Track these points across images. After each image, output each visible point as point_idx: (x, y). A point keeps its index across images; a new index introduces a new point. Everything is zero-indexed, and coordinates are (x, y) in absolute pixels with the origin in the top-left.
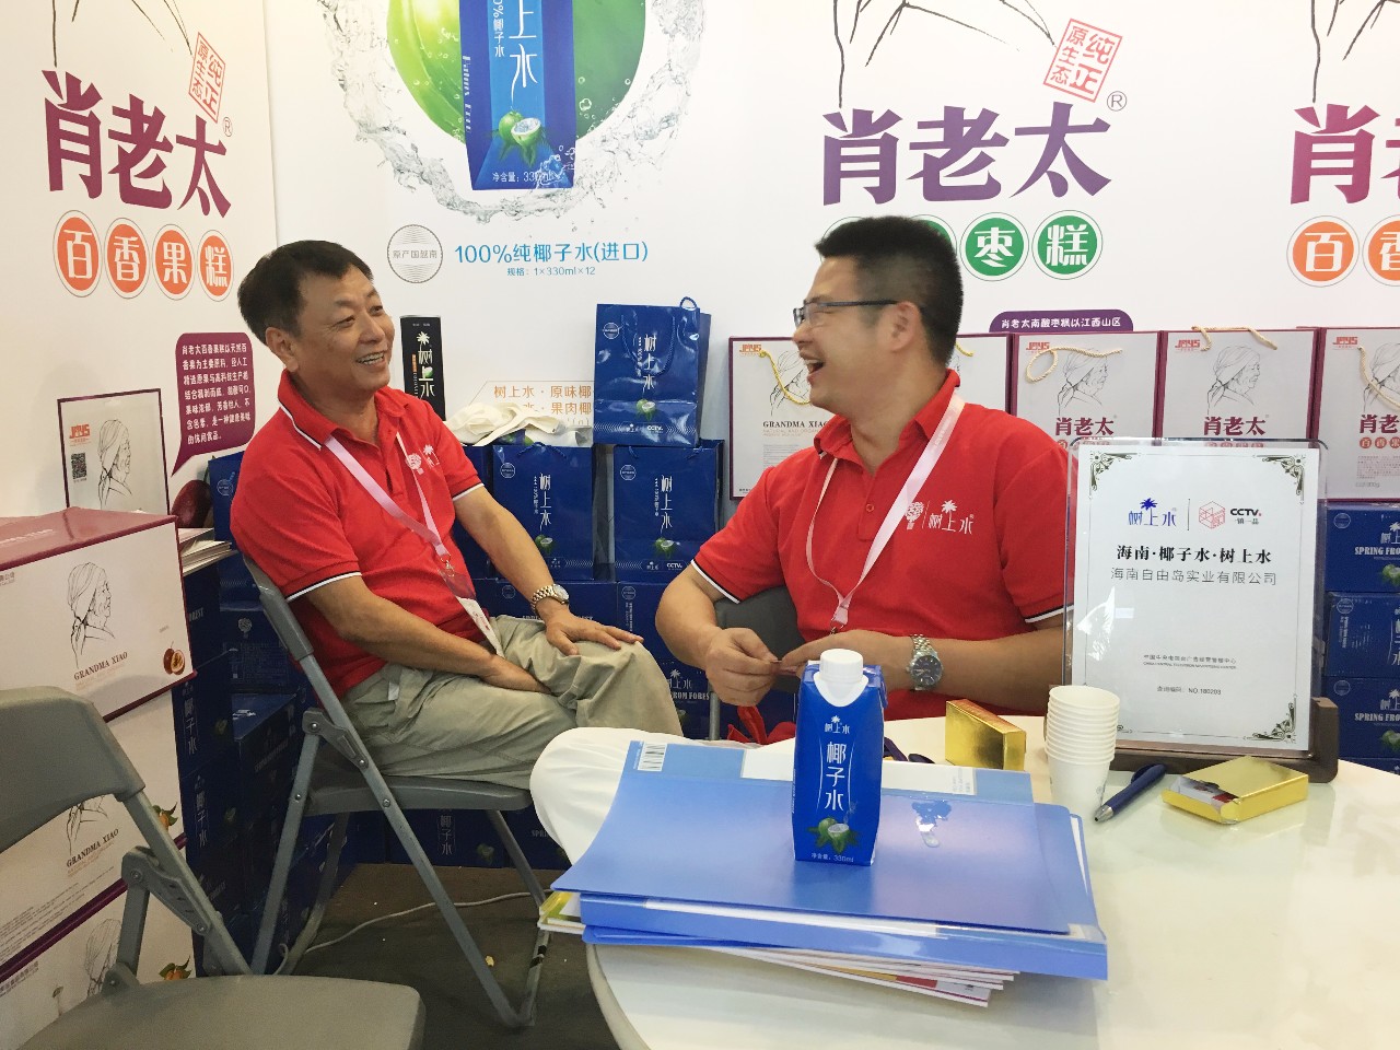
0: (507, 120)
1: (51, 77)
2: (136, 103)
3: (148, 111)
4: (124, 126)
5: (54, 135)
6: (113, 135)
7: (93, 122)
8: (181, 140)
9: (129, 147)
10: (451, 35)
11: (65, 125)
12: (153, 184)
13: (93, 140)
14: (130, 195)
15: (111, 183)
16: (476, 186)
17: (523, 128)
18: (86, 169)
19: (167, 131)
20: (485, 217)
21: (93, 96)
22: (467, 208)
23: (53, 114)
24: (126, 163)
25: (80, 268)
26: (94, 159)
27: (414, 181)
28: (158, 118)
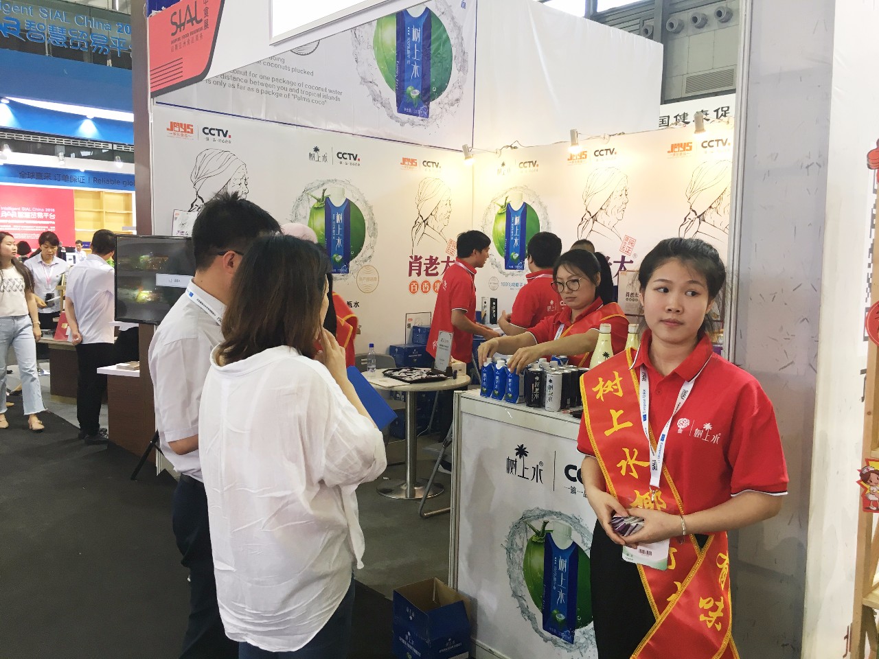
0: (512, 254)
1: (411, 257)
2: (431, 257)
3: (434, 258)
4: (428, 262)
5: (411, 266)
6: (425, 264)
7: (420, 263)
8: (442, 262)
9: (428, 266)
10: (503, 234)
11: (413, 265)
12: (434, 272)
13: (420, 266)
14: (428, 274)
15: (423, 273)
16: (506, 268)
17: (515, 256)
18: (417, 271)
19: (439, 261)
20: (507, 276)
21: (421, 258)
22: (504, 273)
23: (411, 263)
24: (427, 268)
25: (414, 290)
26: (420, 270)
27: (495, 267)
28: (437, 258)
